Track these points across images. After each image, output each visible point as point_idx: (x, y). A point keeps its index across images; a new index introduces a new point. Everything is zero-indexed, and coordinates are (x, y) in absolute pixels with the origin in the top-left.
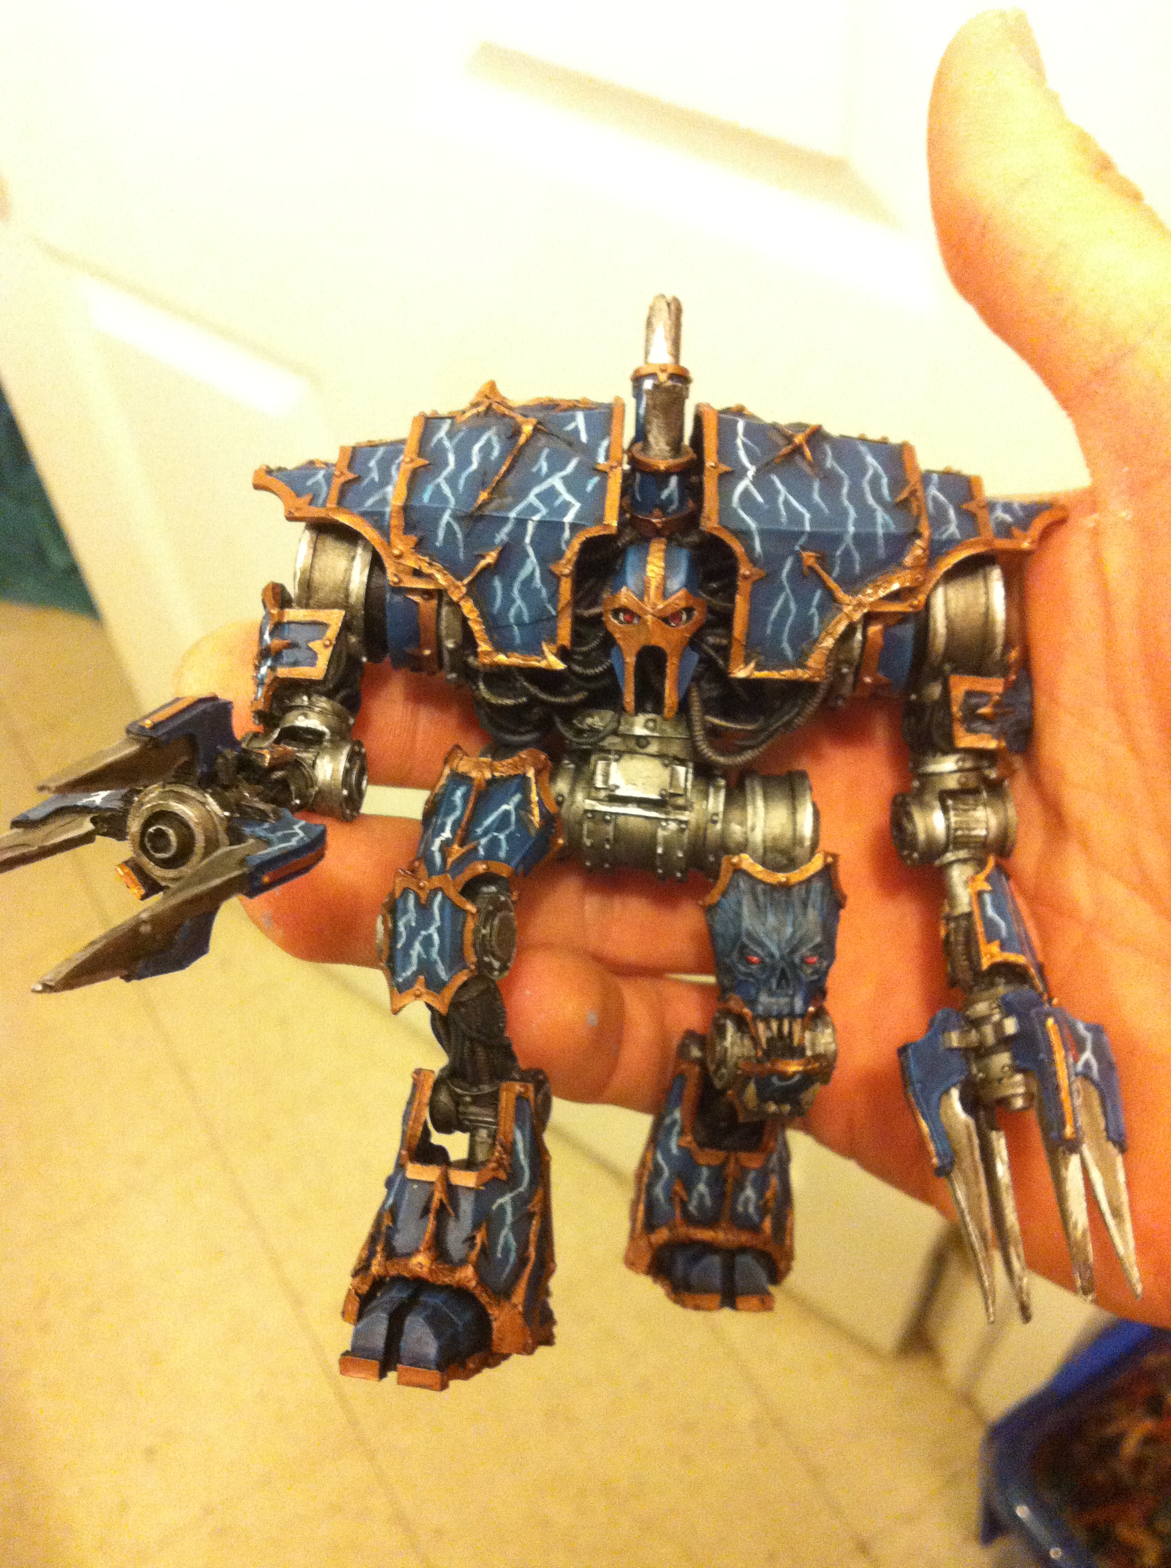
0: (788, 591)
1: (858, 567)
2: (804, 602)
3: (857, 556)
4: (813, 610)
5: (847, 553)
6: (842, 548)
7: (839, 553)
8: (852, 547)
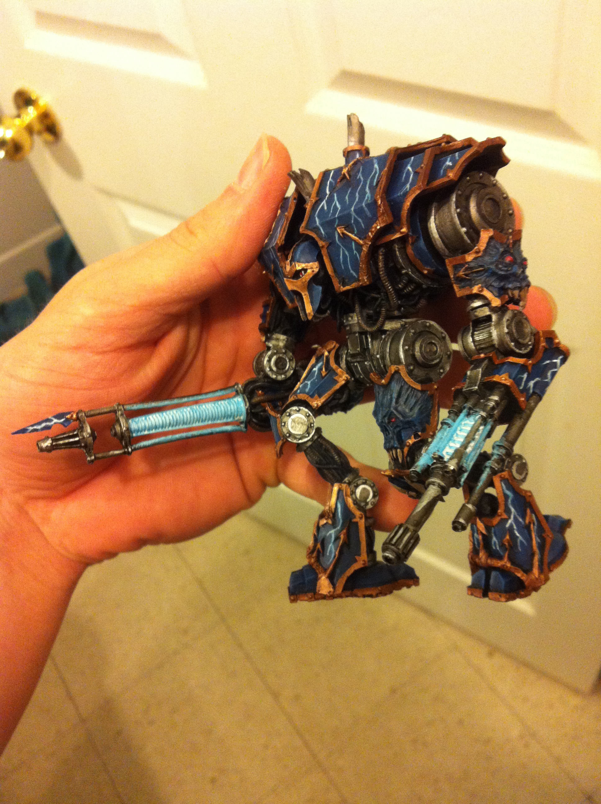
0: (342, 246)
1: (363, 225)
2: (350, 250)
3: (360, 220)
4: (355, 252)
5: (355, 220)
6: (353, 219)
7: (353, 222)
8: (356, 217)
